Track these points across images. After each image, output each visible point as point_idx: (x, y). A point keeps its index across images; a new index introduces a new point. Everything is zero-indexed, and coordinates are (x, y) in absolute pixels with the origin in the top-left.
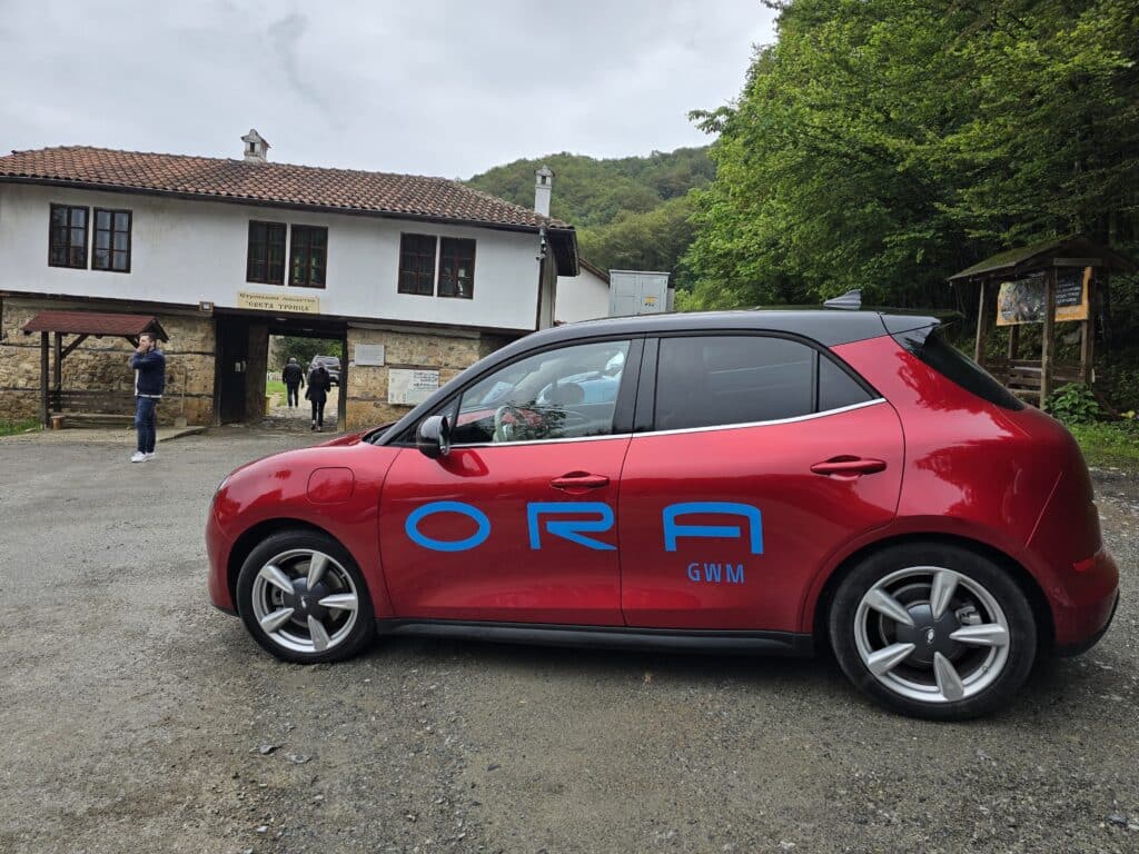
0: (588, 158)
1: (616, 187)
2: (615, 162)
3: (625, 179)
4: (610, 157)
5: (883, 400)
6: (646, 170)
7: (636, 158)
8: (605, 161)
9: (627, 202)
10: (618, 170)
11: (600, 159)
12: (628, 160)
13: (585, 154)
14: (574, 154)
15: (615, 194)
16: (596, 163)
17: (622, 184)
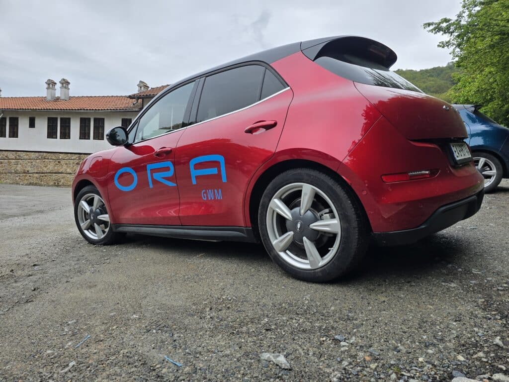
0: (412, 70)
1: (427, 83)
2: (427, 71)
3: (431, 78)
4: (424, 69)
5: (289, 88)
6: (444, 72)
7: (439, 67)
8: (421, 71)
9: (432, 89)
10: (428, 74)
11: (418, 70)
12: (434, 69)
13: (410, 69)
14: (404, 70)
15: (426, 86)
16: (416, 72)
17: (430, 81)
